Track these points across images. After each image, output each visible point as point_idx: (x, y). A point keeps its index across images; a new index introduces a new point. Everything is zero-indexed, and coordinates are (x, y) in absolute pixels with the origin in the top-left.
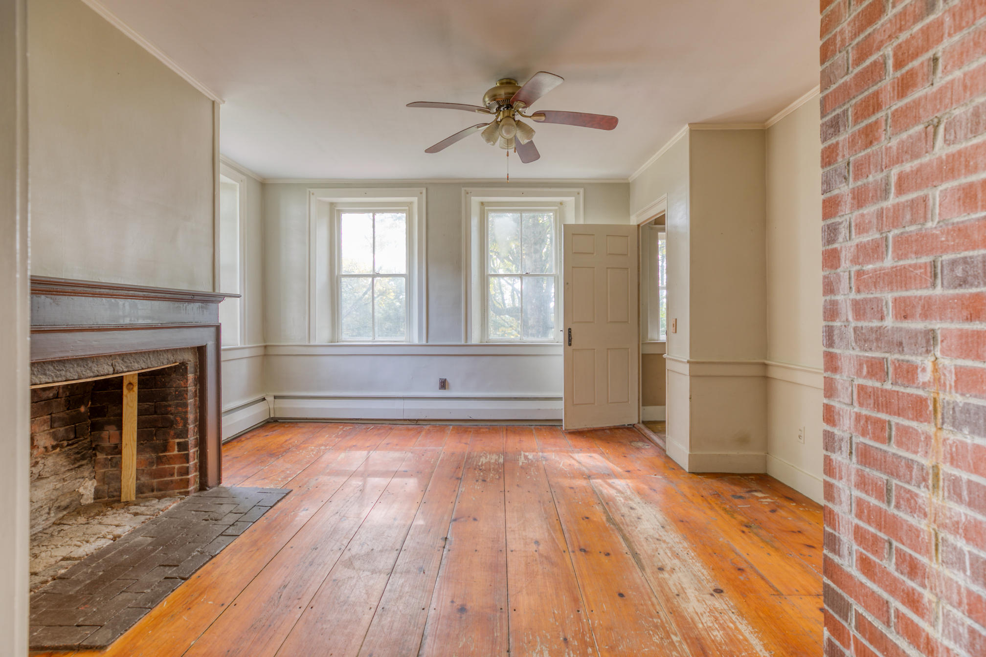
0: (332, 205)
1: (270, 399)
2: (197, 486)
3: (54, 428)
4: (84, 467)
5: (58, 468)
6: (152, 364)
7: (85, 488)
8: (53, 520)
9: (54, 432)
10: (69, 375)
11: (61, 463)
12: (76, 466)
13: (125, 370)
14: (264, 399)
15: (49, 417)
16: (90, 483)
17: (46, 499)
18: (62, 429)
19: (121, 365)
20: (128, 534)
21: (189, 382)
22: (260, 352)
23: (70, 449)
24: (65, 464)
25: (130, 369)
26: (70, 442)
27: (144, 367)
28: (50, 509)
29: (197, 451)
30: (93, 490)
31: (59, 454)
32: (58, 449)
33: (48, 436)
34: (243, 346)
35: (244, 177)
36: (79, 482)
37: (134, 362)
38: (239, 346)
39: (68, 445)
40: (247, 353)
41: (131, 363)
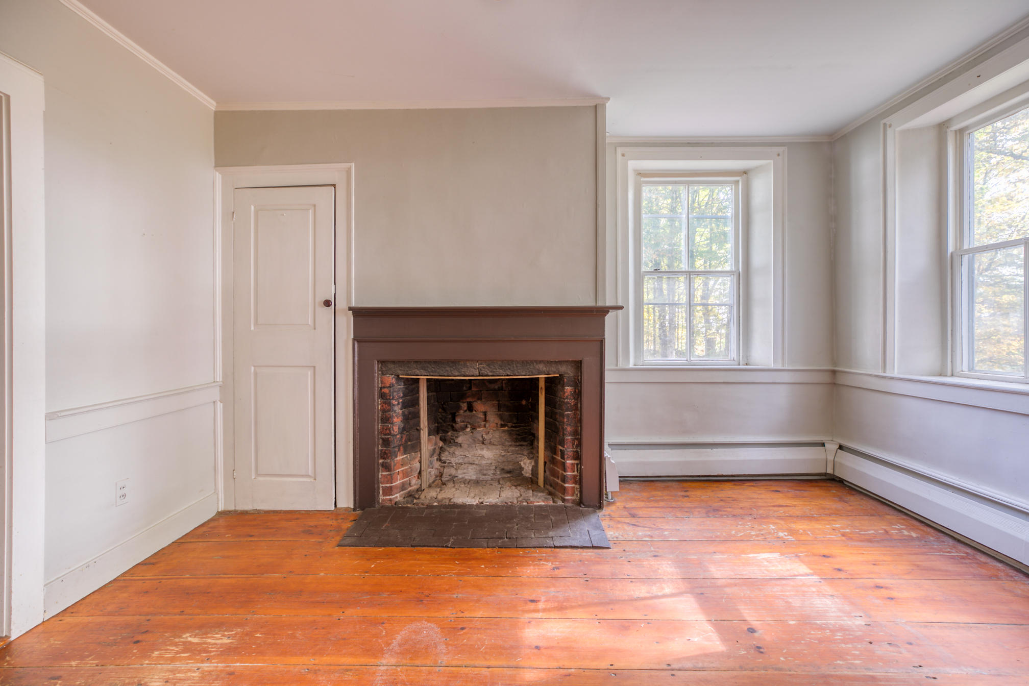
1: (832, 447)
2: (576, 497)
3: (501, 411)
4: (524, 447)
5: (503, 441)
6: (518, 372)
7: (524, 463)
8: (499, 477)
9: (500, 414)
11: (505, 438)
12: (518, 444)
13: (490, 374)
14: (823, 445)
15: (497, 402)
16: (529, 461)
17: (495, 460)
18: (507, 413)
19: (486, 370)
21: (566, 394)
22: (826, 378)
23: (512, 430)
24: (508, 439)
25: (495, 374)
26: (514, 425)
28: (496, 468)
30: (530, 468)
31: (504, 431)
32: (506, 428)
33: (496, 416)
34: (780, 367)
35: (780, 149)
36: (521, 457)
37: (499, 368)
38: (772, 366)
39: (512, 427)
40: (786, 377)
41: (496, 369)
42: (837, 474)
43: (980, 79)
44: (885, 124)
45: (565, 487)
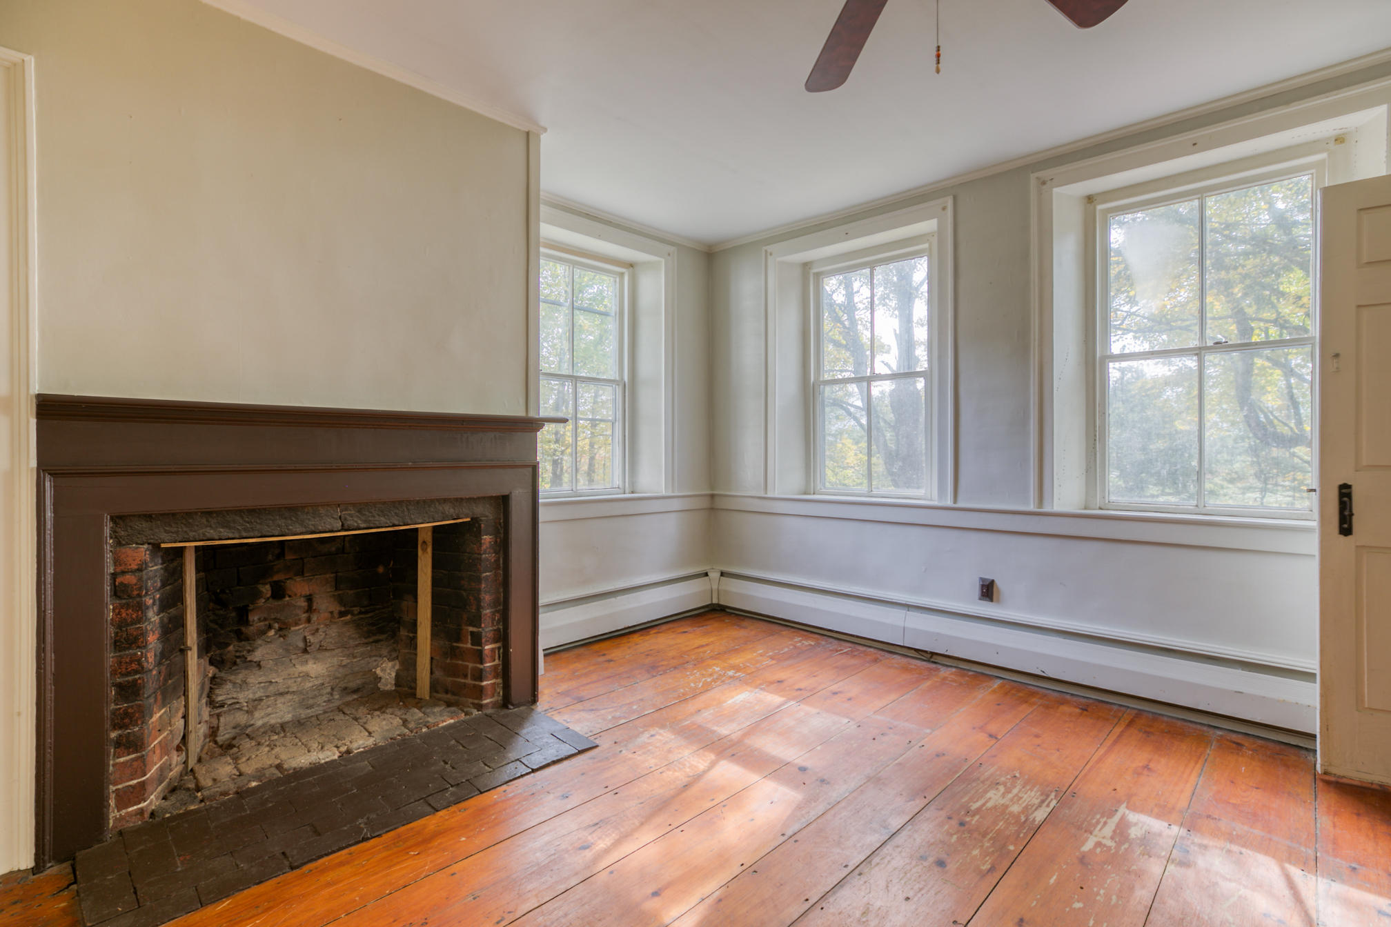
0: (806, 266)
1: (714, 575)
2: (498, 698)
3: (340, 590)
4: (382, 643)
5: (345, 640)
6: (411, 519)
7: (383, 670)
8: (337, 703)
9: (339, 595)
10: (266, 530)
11: (348, 634)
12: (371, 640)
13: (363, 525)
14: (706, 574)
15: (332, 575)
16: (390, 664)
17: (329, 676)
18: (351, 592)
19: (356, 519)
20: (362, 752)
21: (484, 547)
22: (704, 503)
23: (362, 618)
24: (354, 636)
25: (372, 525)
26: (363, 610)
27: (397, 523)
28: (332, 689)
29: (499, 648)
30: (394, 674)
31: (346, 623)
32: (349, 617)
33: (332, 599)
34: (670, 493)
35: (672, 249)
36: (375, 661)
37: (379, 515)
38: (664, 493)
39: (360, 613)
40: (676, 505)
41: (374, 517)
42: (722, 603)
43: (847, 236)
44: (766, 251)
45: (482, 687)
